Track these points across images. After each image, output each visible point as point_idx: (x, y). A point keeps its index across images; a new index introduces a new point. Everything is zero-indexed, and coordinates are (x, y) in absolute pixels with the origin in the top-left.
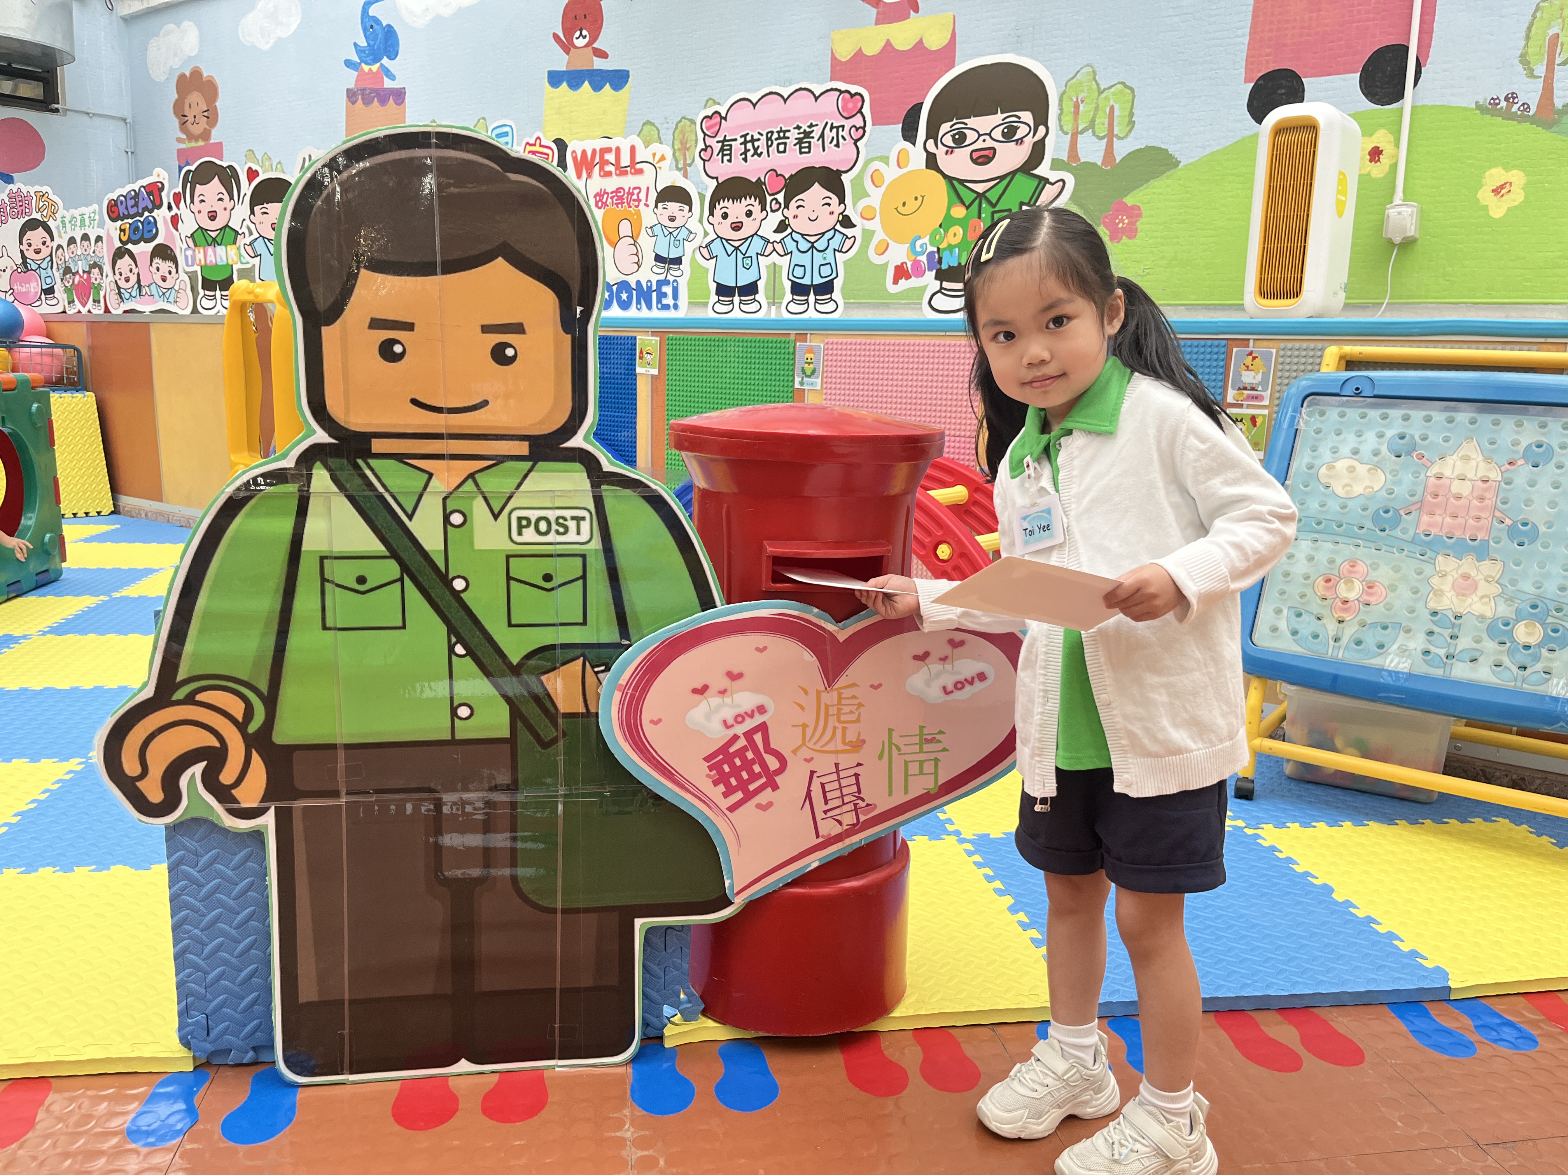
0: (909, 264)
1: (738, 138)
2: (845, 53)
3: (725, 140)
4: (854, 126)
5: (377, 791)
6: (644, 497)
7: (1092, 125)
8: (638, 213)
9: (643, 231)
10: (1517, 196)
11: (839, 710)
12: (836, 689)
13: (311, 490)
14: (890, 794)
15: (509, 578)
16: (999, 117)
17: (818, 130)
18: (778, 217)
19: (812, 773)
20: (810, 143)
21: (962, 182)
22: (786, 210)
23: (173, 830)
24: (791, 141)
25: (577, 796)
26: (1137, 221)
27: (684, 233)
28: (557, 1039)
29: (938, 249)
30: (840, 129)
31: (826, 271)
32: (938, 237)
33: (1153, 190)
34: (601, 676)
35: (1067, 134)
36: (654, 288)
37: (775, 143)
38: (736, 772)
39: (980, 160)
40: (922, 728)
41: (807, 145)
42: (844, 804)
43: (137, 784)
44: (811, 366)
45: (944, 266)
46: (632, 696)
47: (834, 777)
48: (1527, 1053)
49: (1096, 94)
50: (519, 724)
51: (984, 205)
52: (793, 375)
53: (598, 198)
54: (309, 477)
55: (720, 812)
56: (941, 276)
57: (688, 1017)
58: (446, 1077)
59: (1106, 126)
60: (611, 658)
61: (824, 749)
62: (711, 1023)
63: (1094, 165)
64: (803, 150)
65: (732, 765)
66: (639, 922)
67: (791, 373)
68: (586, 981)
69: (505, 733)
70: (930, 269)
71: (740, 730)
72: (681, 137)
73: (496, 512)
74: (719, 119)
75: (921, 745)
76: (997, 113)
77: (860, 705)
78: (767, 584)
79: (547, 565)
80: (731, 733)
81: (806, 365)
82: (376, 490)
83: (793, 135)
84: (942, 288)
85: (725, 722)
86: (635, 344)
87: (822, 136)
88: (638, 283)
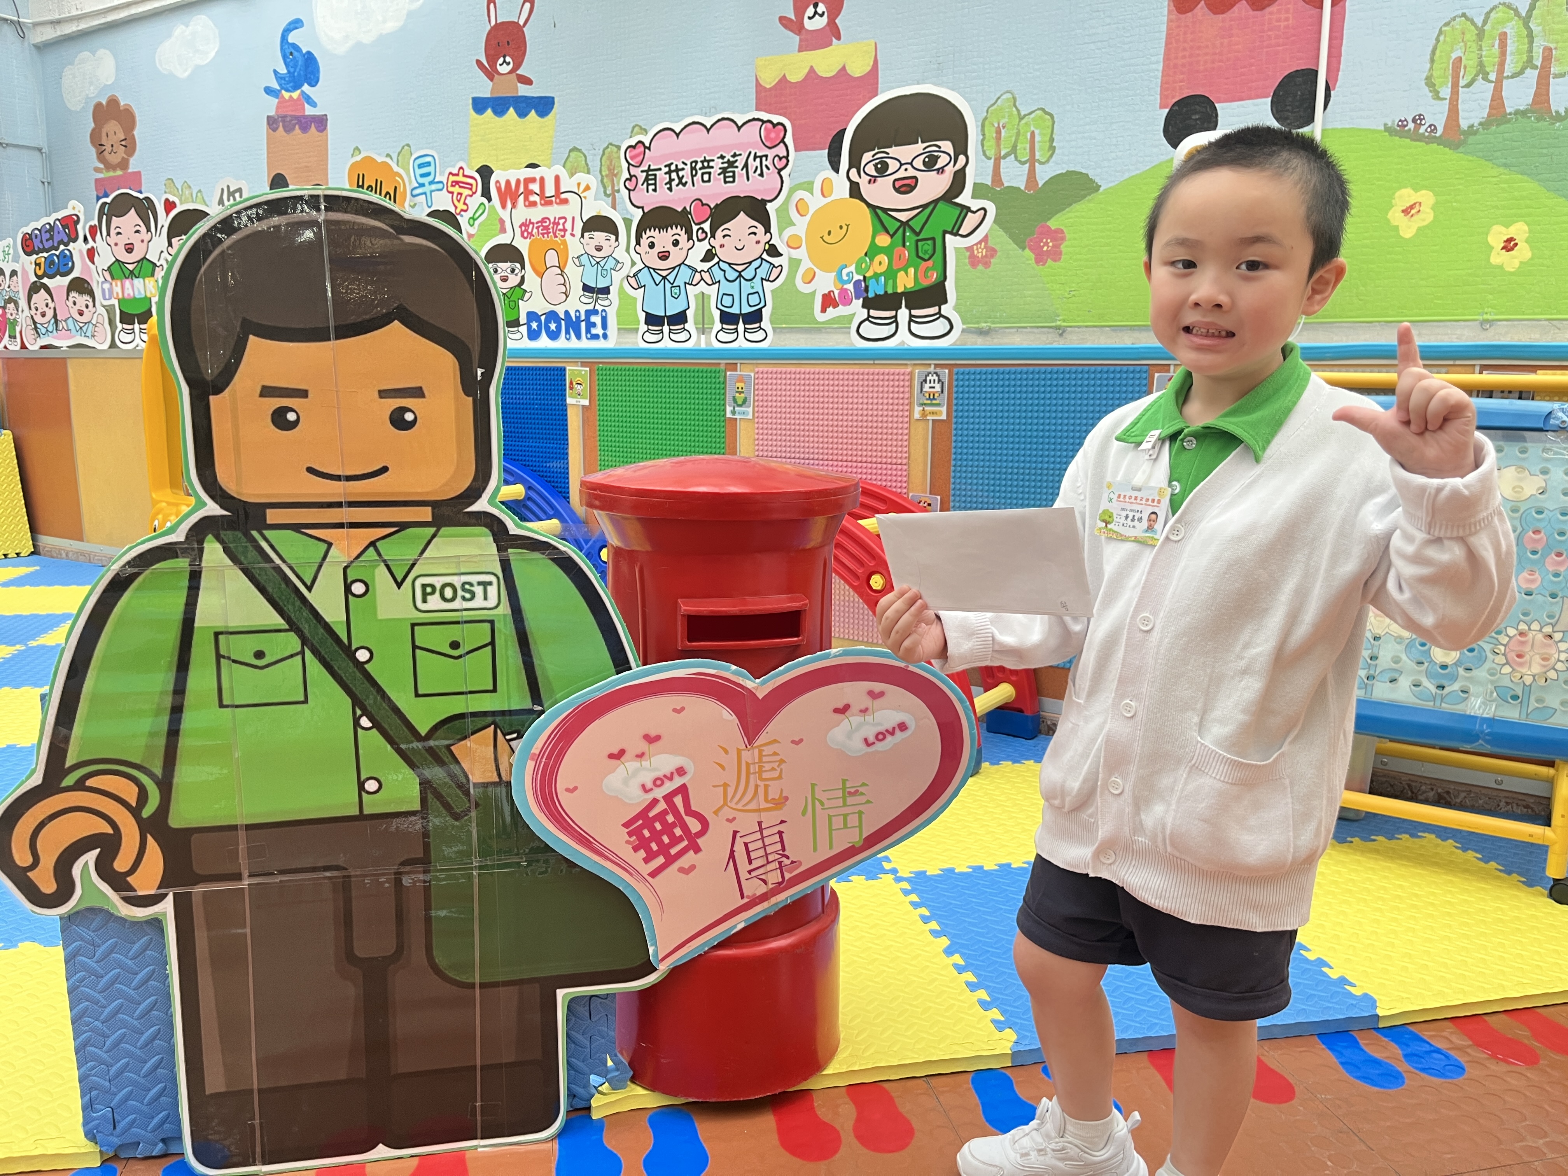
0: (836, 293)
1: (663, 167)
2: (769, 80)
3: (649, 170)
4: (777, 156)
5: (282, 872)
6: (553, 560)
7: (1014, 150)
8: (565, 243)
9: (570, 260)
10: (1426, 216)
11: (760, 767)
12: (757, 747)
13: (203, 565)
14: (815, 850)
15: (415, 647)
16: (919, 147)
17: (742, 160)
19: (735, 833)
20: (734, 172)
21: (885, 210)
22: (712, 239)
23: (68, 920)
24: (716, 171)
25: (492, 867)
26: (1061, 244)
27: (611, 263)
28: (479, 1118)
29: (865, 277)
30: (764, 159)
31: (754, 300)
32: (863, 266)
33: (1076, 214)
34: (513, 743)
35: (990, 159)
36: (583, 317)
37: (700, 172)
38: (656, 836)
39: (902, 189)
40: (844, 781)
41: (731, 174)
42: (768, 862)
43: (28, 874)
44: (742, 395)
45: (871, 295)
46: (546, 765)
47: (758, 836)
48: (1454, 1081)
49: (1017, 120)
50: (430, 796)
51: (908, 234)
52: (724, 405)
53: (523, 228)
54: (201, 550)
55: (640, 877)
56: (868, 304)
57: (616, 1086)
58: (362, 1165)
59: (1028, 151)
60: (523, 725)
61: (746, 808)
62: (640, 1091)
63: (1019, 189)
64: (728, 180)
65: (652, 830)
66: (561, 993)
67: (722, 402)
68: (508, 1056)
69: (417, 806)
70: (857, 298)
71: (659, 793)
72: (608, 163)
73: (399, 580)
74: (642, 149)
75: (844, 798)
76: (917, 143)
77: (782, 761)
78: (682, 643)
79: (454, 632)
80: (650, 796)
81: (737, 395)
82: (272, 561)
83: (717, 164)
84: (869, 316)
85: (643, 786)
86: (565, 375)
87: (746, 165)
88: (567, 313)
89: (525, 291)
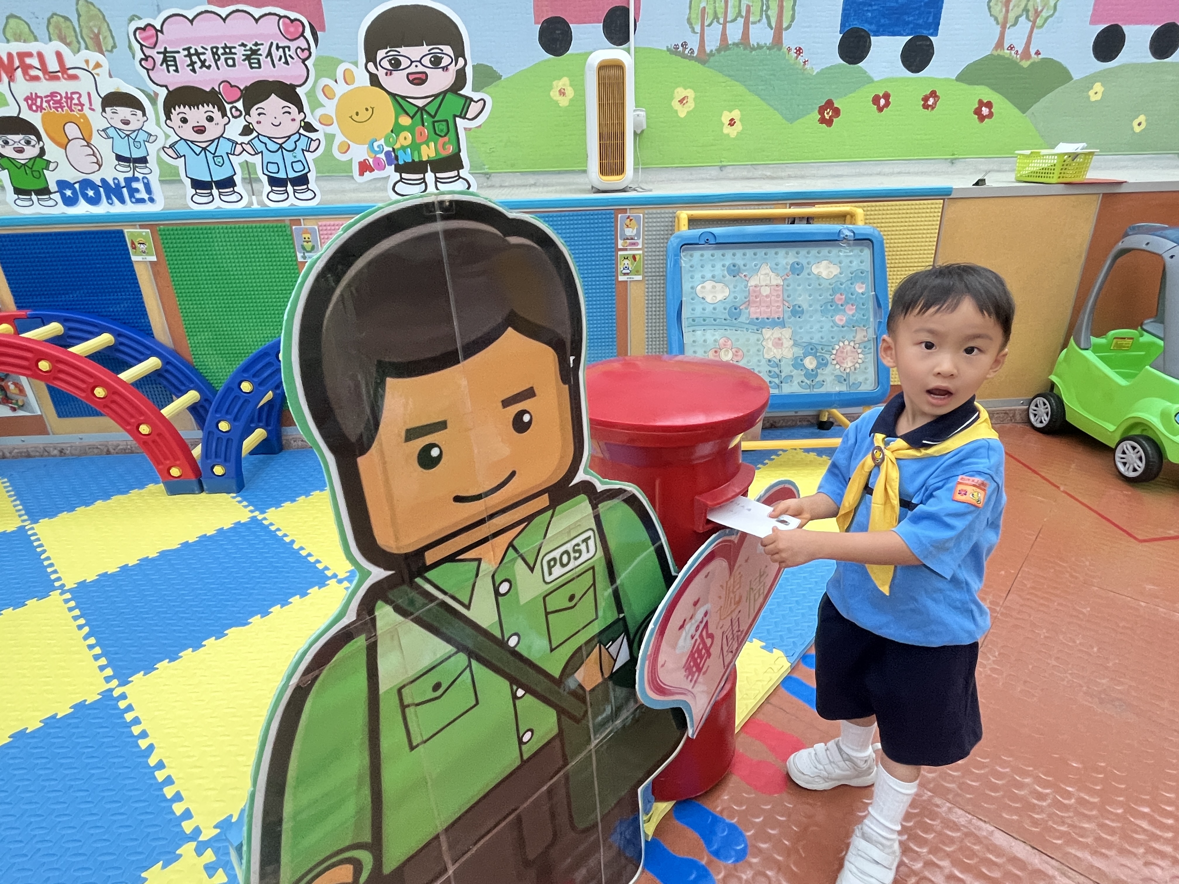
1: (181, 50)
3: (165, 52)
4: (299, 47)
6: (624, 501)
8: (84, 117)
9: (95, 133)
10: (691, 105)
11: (734, 586)
13: (378, 633)
15: (547, 614)
16: (425, 49)
17: (265, 48)
18: (241, 123)
19: (723, 633)
20: (259, 60)
21: (404, 98)
22: (247, 117)
24: (239, 57)
27: (142, 136)
29: (394, 150)
30: (287, 49)
31: (298, 167)
32: (391, 140)
36: (123, 184)
37: (223, 58)
38: (695, 662)
39: (415, 82)
42: (734, 640)
44: (310, 244)
45: (401, 162)
50: (563, 718)
51: (425, 116)
53: (30, 102)
54: (374, 621)
56: (399, 169)
61: (727, 615)
64: (253, 65)
65: (694, 659)
66: (640, 788)
67: (294, 250)
71: (697, 635)
73: (532, 565)
74: (154, 31)
75: (760, 580)
76: (423, 45)
77: (741, 576)
79: (570, 589)
80: (694, 640)
81: (305, 244)
82: (437, 599)
83: (240, 52)
84: (401, 178)
86: (124, 237)
87: (269, 54)
88: (103, 180)
89: (49, 162)
